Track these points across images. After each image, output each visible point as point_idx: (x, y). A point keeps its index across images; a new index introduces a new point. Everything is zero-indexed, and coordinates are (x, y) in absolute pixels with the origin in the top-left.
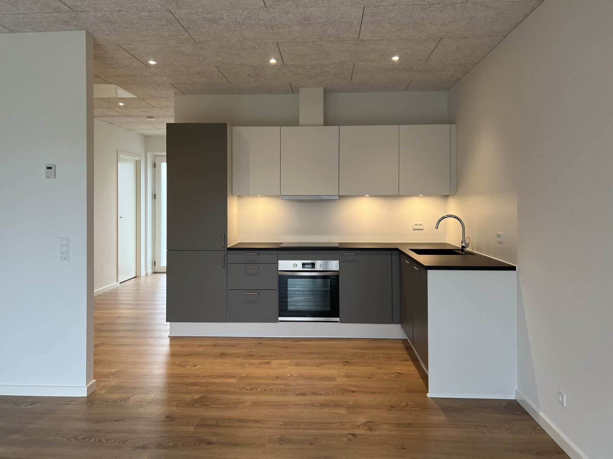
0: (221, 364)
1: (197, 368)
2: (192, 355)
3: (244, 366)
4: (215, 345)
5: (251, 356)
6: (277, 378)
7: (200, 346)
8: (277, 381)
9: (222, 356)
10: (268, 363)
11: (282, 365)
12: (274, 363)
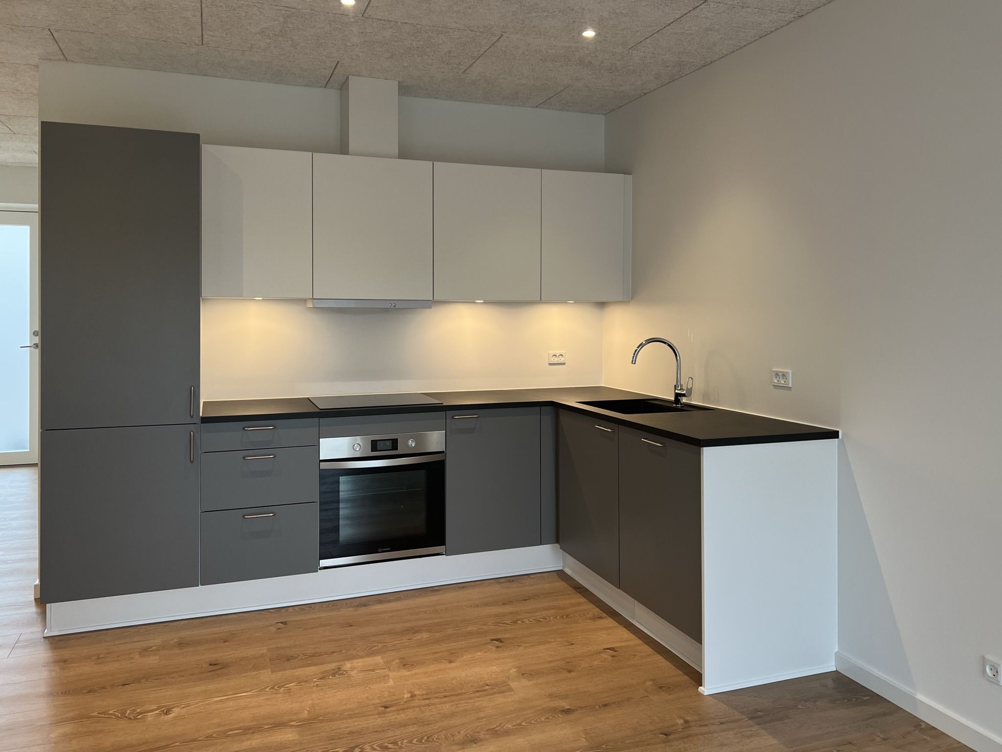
0: (231, 693)
1: (175, 717)
2: (138, 681)
3: (289, 689)
4: (181, 644)
5: (288, 660)
6: (386, 707)
7: (144, 651)
8: (393, 717)
9: (218, 672)
10: (337, 672)
11: (373, 670)
12: (353, 669)
